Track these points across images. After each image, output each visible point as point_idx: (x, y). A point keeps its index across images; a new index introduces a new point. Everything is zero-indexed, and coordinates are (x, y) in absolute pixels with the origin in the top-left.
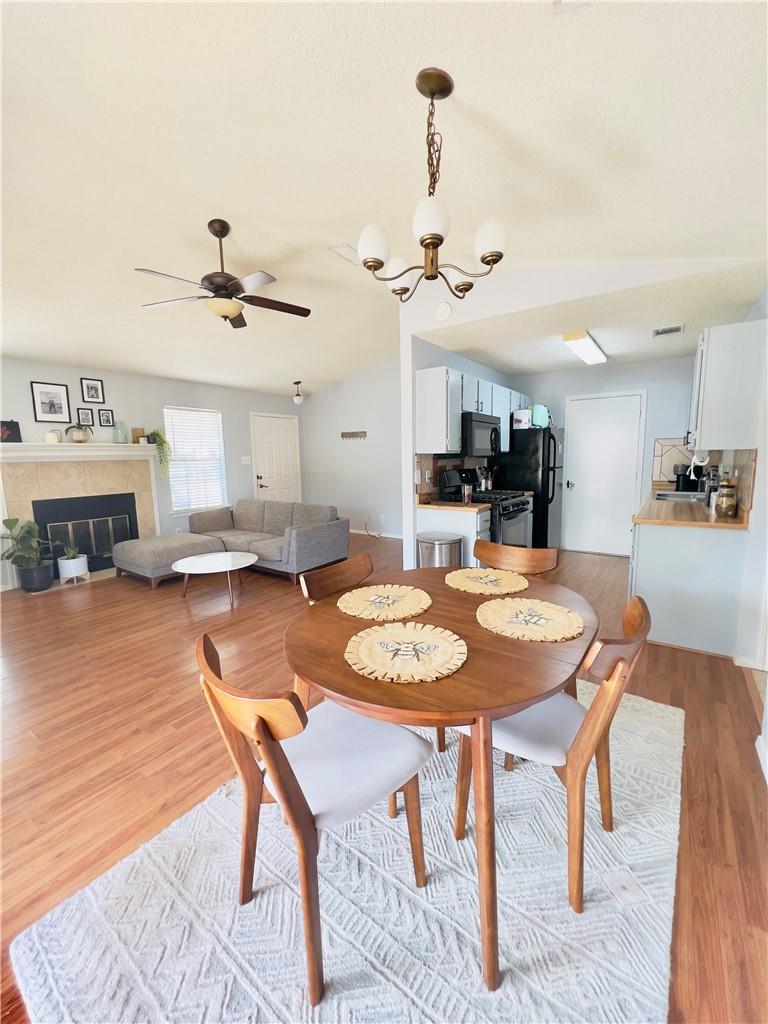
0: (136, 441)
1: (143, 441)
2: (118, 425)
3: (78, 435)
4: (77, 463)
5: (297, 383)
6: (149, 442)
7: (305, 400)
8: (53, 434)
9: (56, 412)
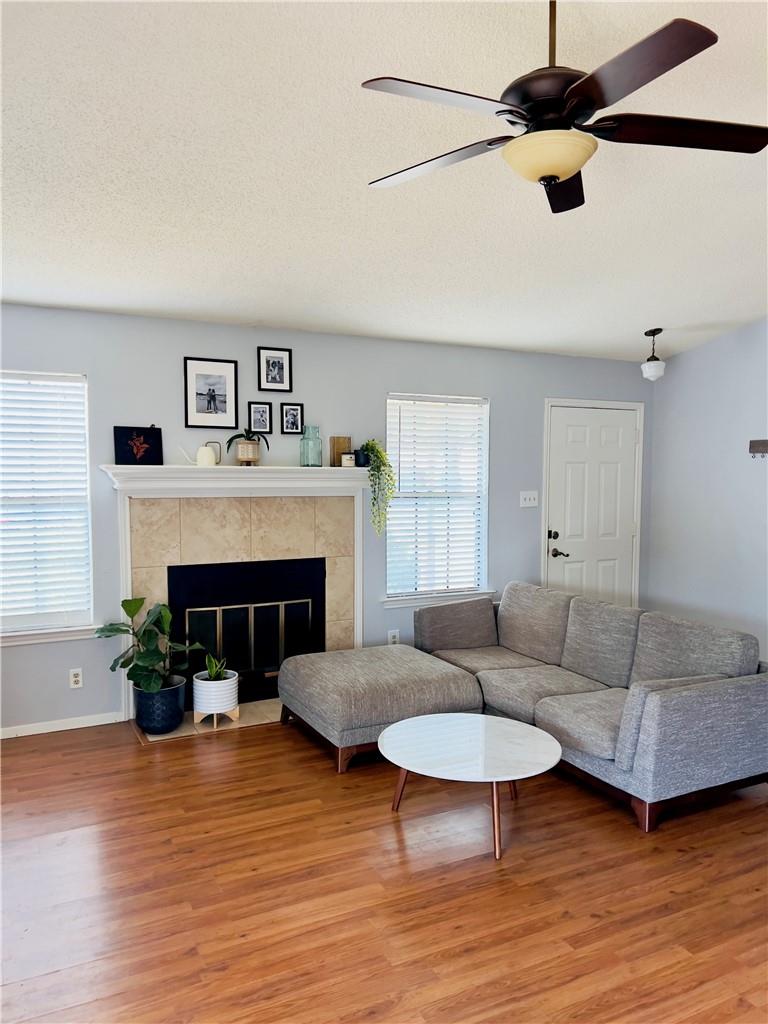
0: (336, 462)
1: (348, 460)
2: (309, 432)
3: (245, 450)
4: (241, 500)
5: (654, 333)
6: (358, 464)
7: (666, 369)
8: (209, 449)
9: (216, 410)
